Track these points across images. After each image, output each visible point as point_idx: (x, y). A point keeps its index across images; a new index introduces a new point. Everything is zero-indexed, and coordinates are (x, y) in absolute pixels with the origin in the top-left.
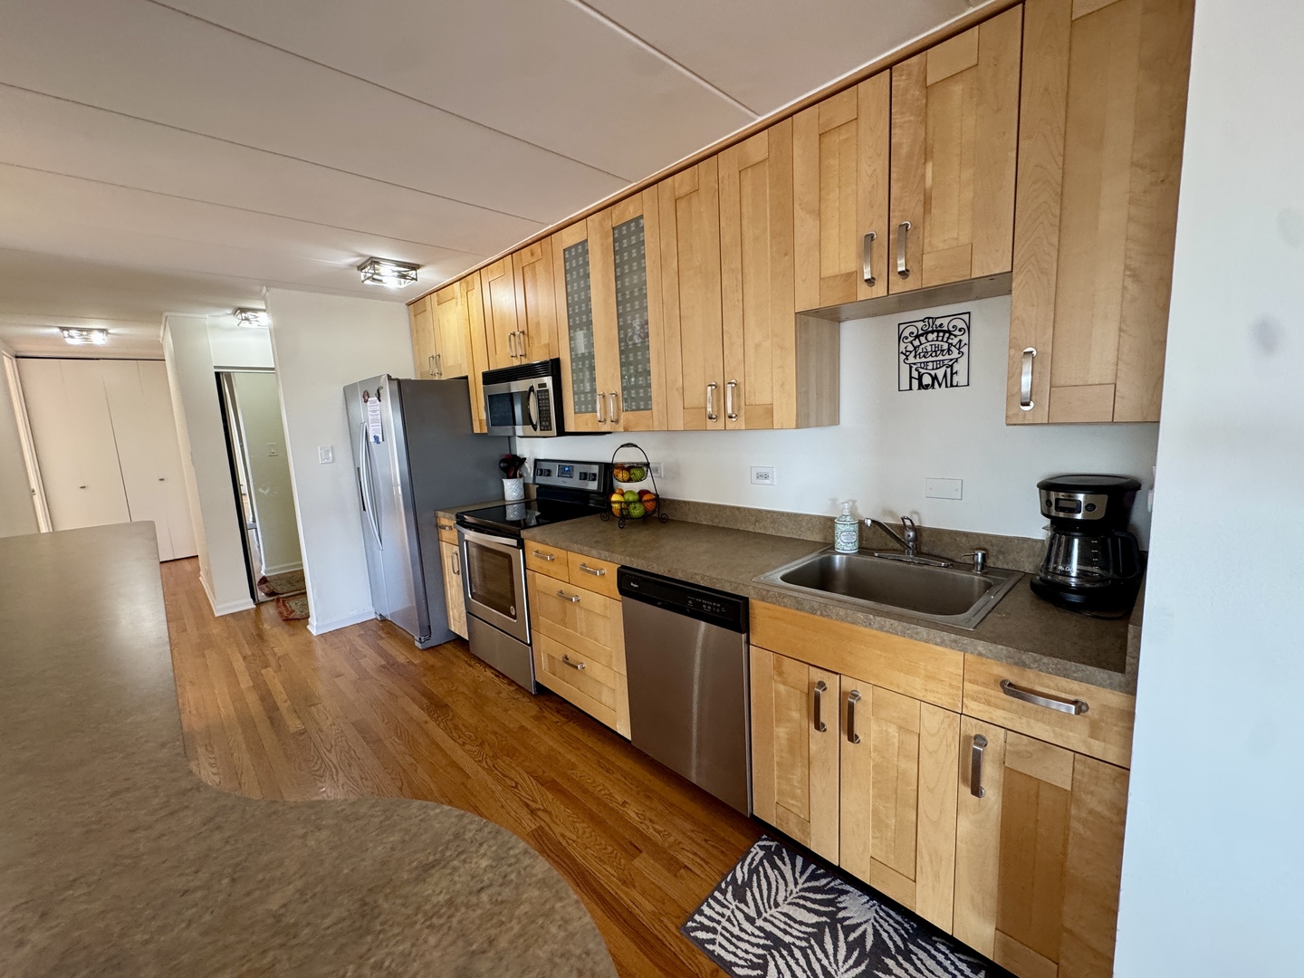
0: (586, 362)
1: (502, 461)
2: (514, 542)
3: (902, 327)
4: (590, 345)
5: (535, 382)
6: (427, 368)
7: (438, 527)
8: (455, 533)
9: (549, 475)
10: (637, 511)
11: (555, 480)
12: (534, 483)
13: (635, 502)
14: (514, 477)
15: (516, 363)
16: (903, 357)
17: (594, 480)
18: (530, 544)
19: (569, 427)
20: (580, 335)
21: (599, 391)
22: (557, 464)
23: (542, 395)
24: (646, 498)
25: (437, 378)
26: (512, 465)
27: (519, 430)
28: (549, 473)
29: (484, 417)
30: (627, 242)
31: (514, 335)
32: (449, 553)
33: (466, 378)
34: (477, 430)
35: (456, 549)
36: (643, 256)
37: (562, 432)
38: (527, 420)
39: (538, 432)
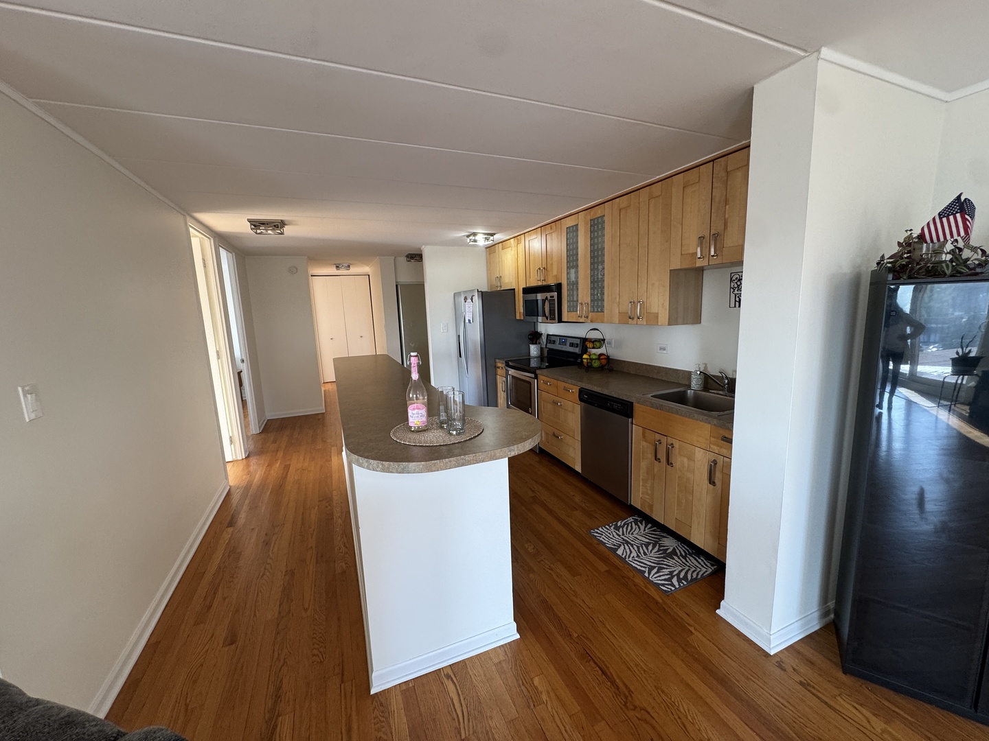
0: (574, 285)
1: (530, 335)
2: (533, 376)
3: (732, 275)
4: (577, 277)
5: (548, 295)
6: (494, 283)
7: (496, 367)
8: (505, 371)
9: (554, 343)
10: (596, 364)
11: (557, 347)
12: (546, 347)
13: (595, 359)
14: (536, 343)
15: (540, 284)
16: (732, 290)
17: (577, 347)
18: (540, 377)
19: (565, 318)
20: (573, 271)
21: (580, 301)
22: (558, 338)
23: (551, 302)
24: (602, 357)
25: (499, 289)
26: (535, 337)
27: (540, 319)
28: (554, 342)
29: (522, 311)
30: (596, 227)
31: (540, 269)
32: (500, 381)
33: (514, 289)
34: (518, 318)
35: (504, 379)
36: (604, 236)
37: (560, 321)
38: (544, 315)
39: (549, 321)
